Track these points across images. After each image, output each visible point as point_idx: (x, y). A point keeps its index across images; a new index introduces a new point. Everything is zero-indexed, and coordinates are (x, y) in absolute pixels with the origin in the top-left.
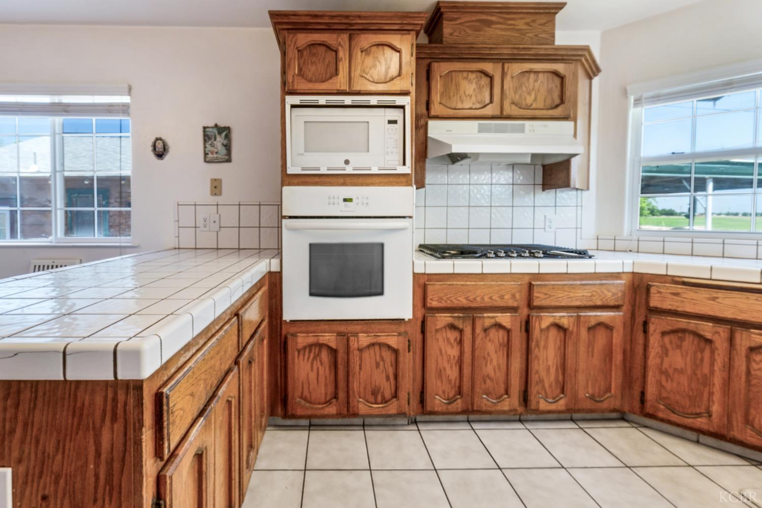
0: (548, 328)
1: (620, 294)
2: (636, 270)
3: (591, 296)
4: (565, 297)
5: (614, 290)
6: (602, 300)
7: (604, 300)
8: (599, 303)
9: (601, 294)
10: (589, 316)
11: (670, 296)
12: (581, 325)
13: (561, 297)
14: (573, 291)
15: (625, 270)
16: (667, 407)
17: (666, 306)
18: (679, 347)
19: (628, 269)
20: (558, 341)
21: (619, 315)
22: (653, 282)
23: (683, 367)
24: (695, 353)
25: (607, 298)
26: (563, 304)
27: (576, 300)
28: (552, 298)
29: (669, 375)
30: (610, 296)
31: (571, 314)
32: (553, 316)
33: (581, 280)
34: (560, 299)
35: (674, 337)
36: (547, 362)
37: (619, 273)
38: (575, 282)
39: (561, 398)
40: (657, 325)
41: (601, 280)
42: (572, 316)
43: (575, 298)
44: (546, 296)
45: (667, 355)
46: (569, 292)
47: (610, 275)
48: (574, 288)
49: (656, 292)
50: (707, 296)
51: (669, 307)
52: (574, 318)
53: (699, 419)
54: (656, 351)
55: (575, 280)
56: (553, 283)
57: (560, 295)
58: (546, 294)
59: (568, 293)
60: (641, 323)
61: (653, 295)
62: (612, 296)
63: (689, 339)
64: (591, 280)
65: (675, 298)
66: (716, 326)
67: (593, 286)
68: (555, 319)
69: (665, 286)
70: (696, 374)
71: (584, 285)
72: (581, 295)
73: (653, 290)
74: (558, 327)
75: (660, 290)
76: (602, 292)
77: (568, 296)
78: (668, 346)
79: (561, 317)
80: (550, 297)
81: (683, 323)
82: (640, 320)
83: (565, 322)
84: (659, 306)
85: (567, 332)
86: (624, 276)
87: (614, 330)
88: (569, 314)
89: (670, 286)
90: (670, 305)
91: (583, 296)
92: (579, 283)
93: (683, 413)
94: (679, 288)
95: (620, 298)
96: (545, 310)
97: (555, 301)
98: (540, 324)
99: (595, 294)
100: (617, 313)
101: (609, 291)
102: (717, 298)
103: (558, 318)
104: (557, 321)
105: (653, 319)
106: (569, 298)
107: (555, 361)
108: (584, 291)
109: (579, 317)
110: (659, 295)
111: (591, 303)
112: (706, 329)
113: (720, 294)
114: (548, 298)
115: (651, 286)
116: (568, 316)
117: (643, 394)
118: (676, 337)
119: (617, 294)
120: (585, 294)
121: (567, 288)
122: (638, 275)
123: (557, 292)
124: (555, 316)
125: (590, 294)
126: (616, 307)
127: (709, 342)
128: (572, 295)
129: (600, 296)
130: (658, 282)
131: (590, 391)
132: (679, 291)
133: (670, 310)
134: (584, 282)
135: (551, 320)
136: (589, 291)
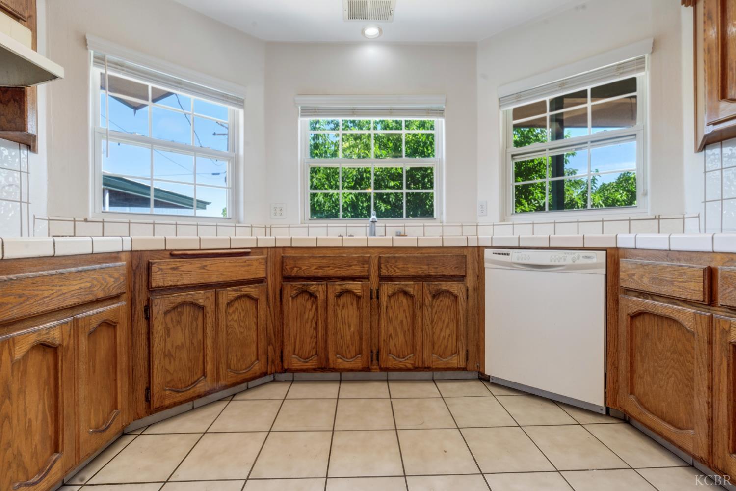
0: (26, 356)
1: (122, 279)
2: (135, 249)
3: (90, 288)
4: (55, 295)
5: (116, 275)
6: (103, 290)
7: (106, 289)
8: (101, 295)
9: (103, 282)
10: (89, 316)
11: (171, 272)
12: (80, 330)
13: (46, 297)
14: (67, 283)
15: (125, 249)
16: (172, 390)
17: (167, 283)
18: (179, 322)
19: (127, 247)
20: (44, 373)
21: (123, 306)
22: (153, 260)
23: (183, 340)
24: (192, 323)
25: (109, 285)
26: (51, 307)
27: (72, 296)
28: (32, 301)
29: (172, 356)
30: (113, 283)
31: (64, 320)
32: (35, 332)
33: (75, 265)
34: (46, 299)
35: (174, 315)
36: (26, 415)
37: (118, 252)
38: (68, 270)
39: (55, 461)
40: (160, 305)
41: (99, 263)
42: (66, 323)
43: (69, 294)
44: (21, 300)
45: (169, 336)
46: (60, 286)
47: (109, 255)
48: (66, 279)
49: (157, 269)
50: (199, 265)
51: (171, 284)
52: (69, 323)
53: (198, 386)
54: (161, 335)
55: (65, 267)
56: (32, 274)
57: (46, 293)
58: (20, 296)
59: (58, 288)
60: (143, 310)
61: (155, 274)
62: (115, 282)
63: (187, 310)
64: (87, 265)
65: (175, 272)
66: (206, 292)
67: (93, 272)
68: (40, 335)
69: (165, 262)
70: (193, 343)
71: (81, 271)
72: (77, 287)
73: (154, 268)
74: (44, 346)
75: (161, 267)
76: (103, 279)
77: (60, 293)
78: (170, 325)
79: (49, 329)
80: (29, 298)
81: (183, 297)
82: (141, 305)
83: (56, 336)
84: (161, 285)
85: (60, 349)
86: (123, 256)
87: (118, 326)
88: (60, 321)
89: (170, 261)
90: (171, 281)
91: (81, 288)
92: (73, 269)
93: (185, 387)
94: (177, 262)
95: (123, 283)
96: (18, 326)
97: (39, 305)
98: (10, 354)
99: (95, 283)
100: (119, 304)
101: (111, 276)
102: (206, 266)
103: (45, 332)
104: (43, 338)
105: (156, 301)
106: (61, 295)
107: (41, 406)
108: (82, 281)
109: (76, 320)
110: (160, 272)
111: (90, 298)
112: (200, 297)
113: (208, 262)
114: (25, 301)
115: (152, 264)
116: (61, 324)
117: (148, 389)
118: (176, 313)
119: (119, 278)
120: (83, 285)
121: (57, 281)
122: (137, 253)
123: (40, 288)
124: (39, 330)
125: (89, 285)
126: (117, 297)
127: (202, 308)
128: (64, 289)
129: (102, 284)
130: (157, 259)
131: (93, 423)
132: (178, 264)
133: (171, 286)
134: (80, 268)
135: (33, 339)
136: (88, 280)
